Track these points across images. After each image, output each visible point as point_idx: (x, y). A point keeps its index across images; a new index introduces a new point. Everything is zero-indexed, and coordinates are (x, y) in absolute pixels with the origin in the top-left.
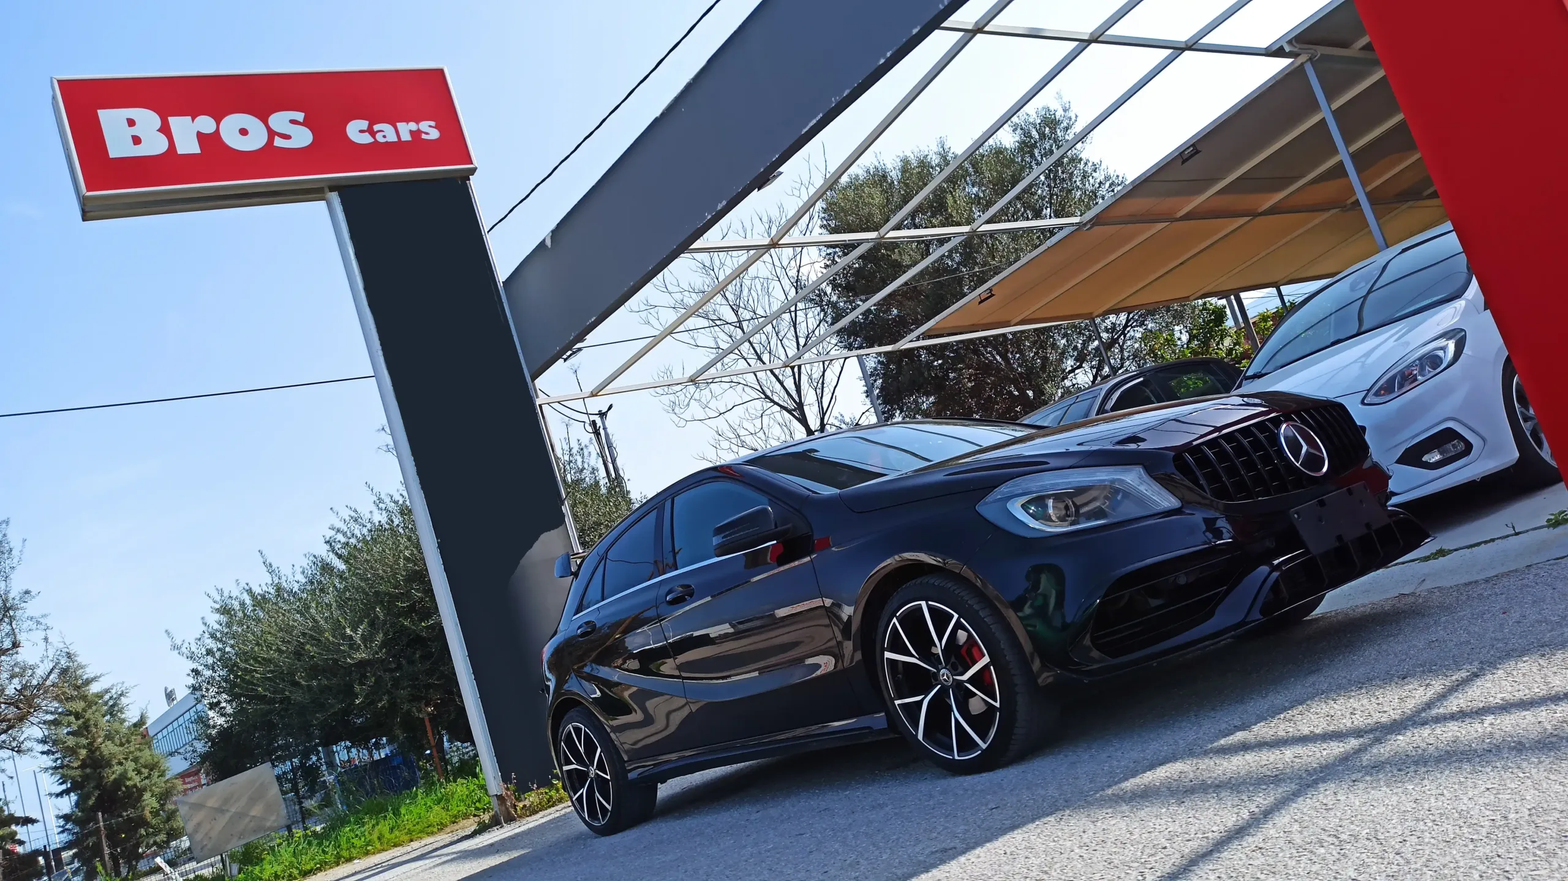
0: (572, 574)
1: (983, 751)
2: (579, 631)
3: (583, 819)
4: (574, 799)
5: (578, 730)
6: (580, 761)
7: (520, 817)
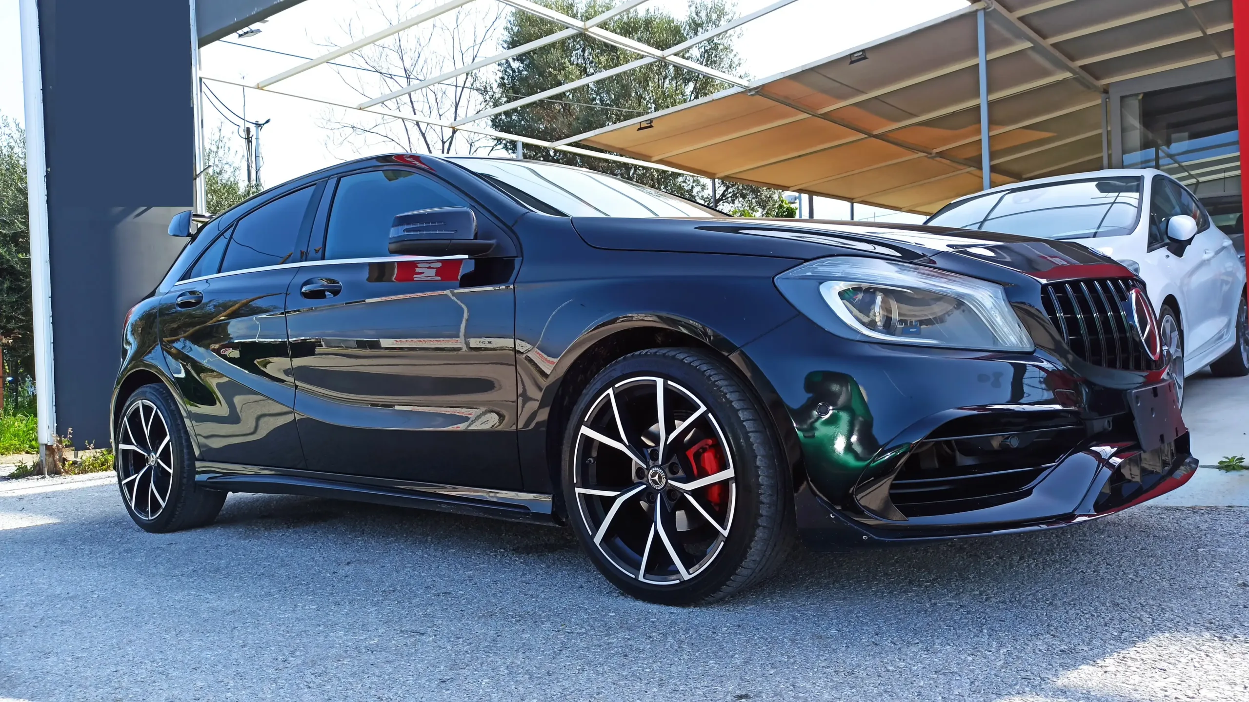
0: (189, 235)
1: (683, 582)
2: (179, 299)
3: (128, 507)
4: (123, 482)
5: (148, 410)
6: (141, 442)
7: (67, 472)
